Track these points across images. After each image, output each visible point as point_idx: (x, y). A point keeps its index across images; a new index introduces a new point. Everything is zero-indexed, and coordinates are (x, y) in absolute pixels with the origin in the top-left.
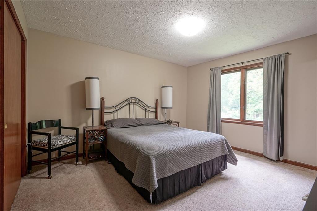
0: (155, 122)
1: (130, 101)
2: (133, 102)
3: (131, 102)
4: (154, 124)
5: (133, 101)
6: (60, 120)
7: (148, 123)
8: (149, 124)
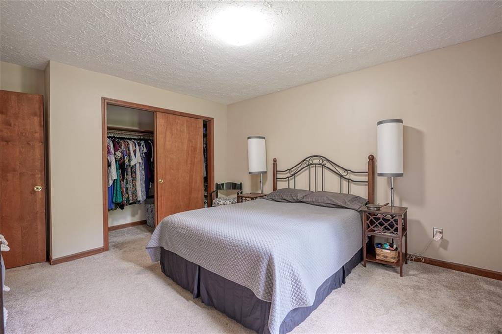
0: (330, 202)
1: (311, 162)
2: (316, 164)
3: (311, 164)
4: (331, 205)
5: (316, 161)
6: (241, 184)
7: (314, 200)
8: (316, 203)
